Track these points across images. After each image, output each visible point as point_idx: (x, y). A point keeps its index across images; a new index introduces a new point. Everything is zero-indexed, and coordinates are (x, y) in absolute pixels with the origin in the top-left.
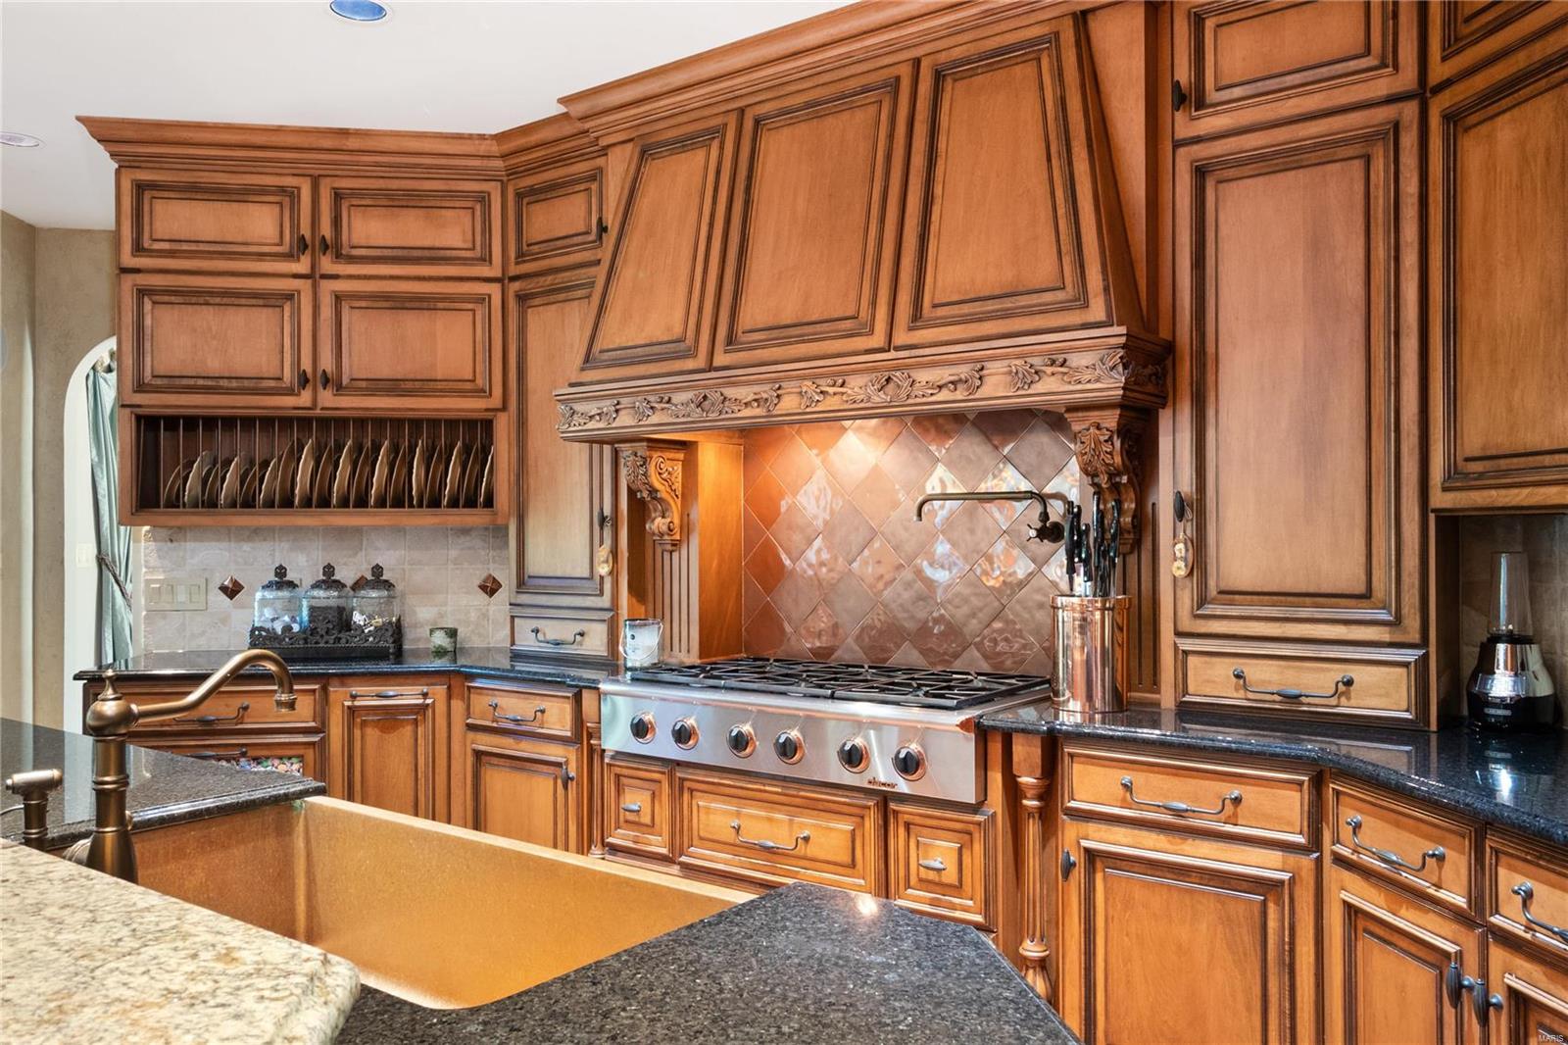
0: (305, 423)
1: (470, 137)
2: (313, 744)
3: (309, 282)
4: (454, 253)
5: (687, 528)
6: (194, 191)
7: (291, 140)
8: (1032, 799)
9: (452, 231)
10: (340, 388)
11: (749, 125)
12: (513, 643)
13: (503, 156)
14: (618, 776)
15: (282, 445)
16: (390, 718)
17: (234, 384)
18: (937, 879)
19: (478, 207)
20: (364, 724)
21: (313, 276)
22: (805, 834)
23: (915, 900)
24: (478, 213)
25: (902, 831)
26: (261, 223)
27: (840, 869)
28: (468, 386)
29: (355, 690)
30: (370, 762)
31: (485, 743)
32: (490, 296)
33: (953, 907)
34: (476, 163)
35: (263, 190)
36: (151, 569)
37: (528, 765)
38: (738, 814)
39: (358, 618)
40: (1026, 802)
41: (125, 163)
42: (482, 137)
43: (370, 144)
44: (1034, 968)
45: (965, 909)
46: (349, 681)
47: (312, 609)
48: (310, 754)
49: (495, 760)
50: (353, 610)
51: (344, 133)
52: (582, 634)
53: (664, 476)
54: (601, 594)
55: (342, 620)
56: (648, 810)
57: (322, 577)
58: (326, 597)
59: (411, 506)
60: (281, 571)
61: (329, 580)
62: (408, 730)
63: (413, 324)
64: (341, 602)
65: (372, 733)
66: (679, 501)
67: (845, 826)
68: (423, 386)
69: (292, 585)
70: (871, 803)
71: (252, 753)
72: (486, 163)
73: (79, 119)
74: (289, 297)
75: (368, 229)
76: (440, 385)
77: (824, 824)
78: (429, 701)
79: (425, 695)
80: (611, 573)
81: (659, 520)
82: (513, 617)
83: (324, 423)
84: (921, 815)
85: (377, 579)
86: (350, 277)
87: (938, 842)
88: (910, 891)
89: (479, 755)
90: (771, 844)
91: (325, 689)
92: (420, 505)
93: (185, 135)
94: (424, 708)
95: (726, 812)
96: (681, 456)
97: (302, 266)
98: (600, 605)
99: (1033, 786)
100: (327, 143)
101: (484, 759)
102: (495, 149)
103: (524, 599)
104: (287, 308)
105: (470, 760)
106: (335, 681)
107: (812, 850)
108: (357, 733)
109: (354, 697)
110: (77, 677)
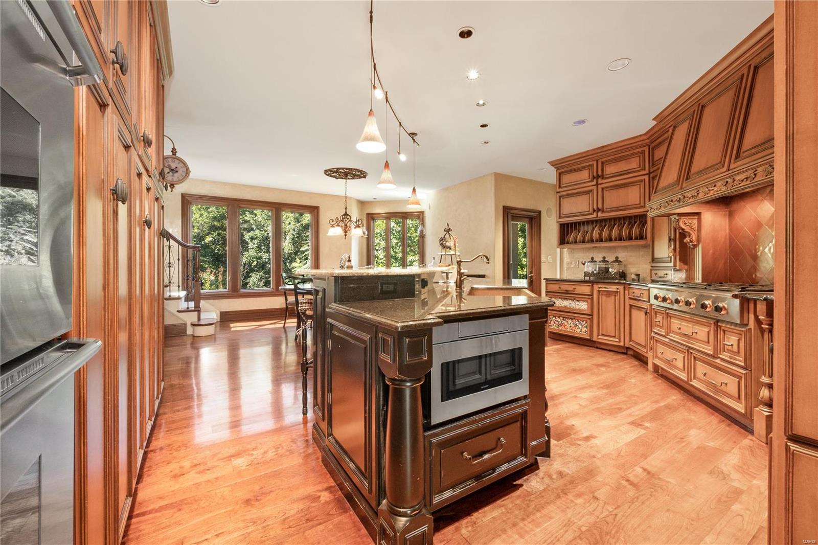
0: (597, 221)
1: (637, 137)
2: (589, 298)
3: (595, 187)
4: (634, 170)
5: (699, 240)
6: (571, 171)
7: (590, 153)
8: (766, 325)
9: (634, 164)
10: (603, 211)
11: (700, 107)
12: (651, 278)
13: (648, 139)
14: (656, 312)
15: (590, 228)
16: (609, 294)
17: (579, 214)
18: (731, 349)
19: (641, 155)
20: (602, 295)
21: (597, 185)
22: (696, 331)
23: (726, 356)
24: (641, 157)
25: (722, 332)
26: (585, 175)
27: (704, 343)
28: (639, 206)
29: (600, 286)
30: (603, 305)
31: (633, 302)
32: (645, 179)
33: (736, 360)
34: (641, 143)
35: (585, 167)
36: (567, 259)
37: (640, 309)
38: (680, 324)
39: (610, 270)
40: (763, 326)
41: (557, 169)
42: (640, 136)
43: (610, 148)
44: (765, 386)
45: (740, 361)
46: (598, 284)
47: (599, 267)
48: (589, 301)
49: (634, 307)
50: (609, 268)
51: (603, 147)
52: (667, 274)
53: (687, 224)
54: (671, 262)
55: (607, 270)
56: (661, 322)
57: (615, 260)
58: (603, 265)
59: (624, 240)
60: (592, 258)
61: (604, 261)
62: (613, 297)
63: (622, 192)
64: (607, 266)
65: (604, 297)
66: (696, 233)
67: (706, 330)
68: (626, 208)
69: (595, 261)
70: (712, 322)
71: (577, 299)
72: (644, 142)
73: (548, 162)
74: (591, 191)
75: (610, 169)
76: (630, 207)
77: (700, 328)
78: (618, 290)
79: (617, 289)
80: (673, 255)
81: (688, 238)
82: (651, 270)
83: (601, 221)
84: (728, 328)
85: (617, 260)
86: (606, 183)
87: (732, 337)
88: (724, 353)
89: (631, 306)
90: (687, 333)
91: (593, 285)
92: (627, 240)
93: (568, 159)
94: (617, 292)
95: (678, 324)
96: (696, 217)
97: (594, 183)
98: (671, 266)
99: (764, 320)
100: (599, 151)
101: (632, 307)
102: (645, 137)
103: (654, 265)
104: (591, 194)
105: (629, 307)
106: (595, 284)
107: (698, 337)
108: (600, 297)
109: (599, 288)
110: (544, 279)
